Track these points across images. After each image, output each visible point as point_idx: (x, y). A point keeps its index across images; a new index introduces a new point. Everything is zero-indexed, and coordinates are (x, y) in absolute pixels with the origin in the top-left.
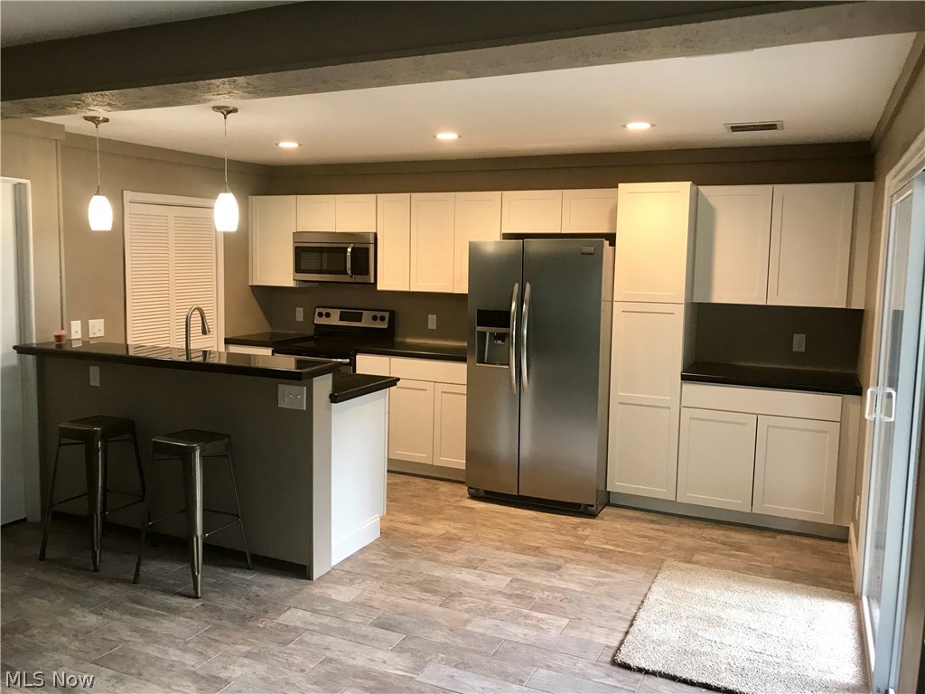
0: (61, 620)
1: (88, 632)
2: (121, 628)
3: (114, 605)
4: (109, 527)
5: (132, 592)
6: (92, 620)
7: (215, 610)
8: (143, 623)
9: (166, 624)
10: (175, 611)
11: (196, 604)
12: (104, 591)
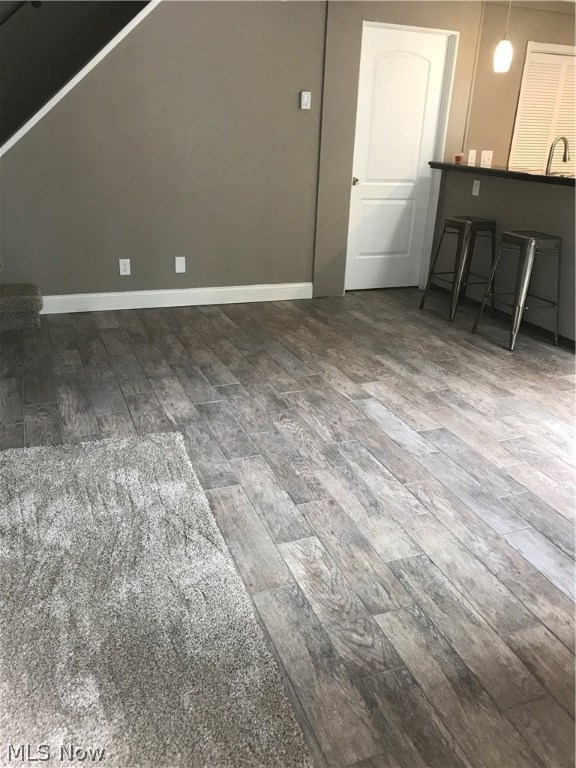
0: (423, 338)
1: (436, 348)
2: (456, 352)
3: (456, 340)
4: (463, 299)
5: (469, 336)
6: (439, 343)
7: (520, 359)
8: (470, 353)
9: (485, 357)
10: (493, 353)
11: (508, 353)
12: (453, 332)
